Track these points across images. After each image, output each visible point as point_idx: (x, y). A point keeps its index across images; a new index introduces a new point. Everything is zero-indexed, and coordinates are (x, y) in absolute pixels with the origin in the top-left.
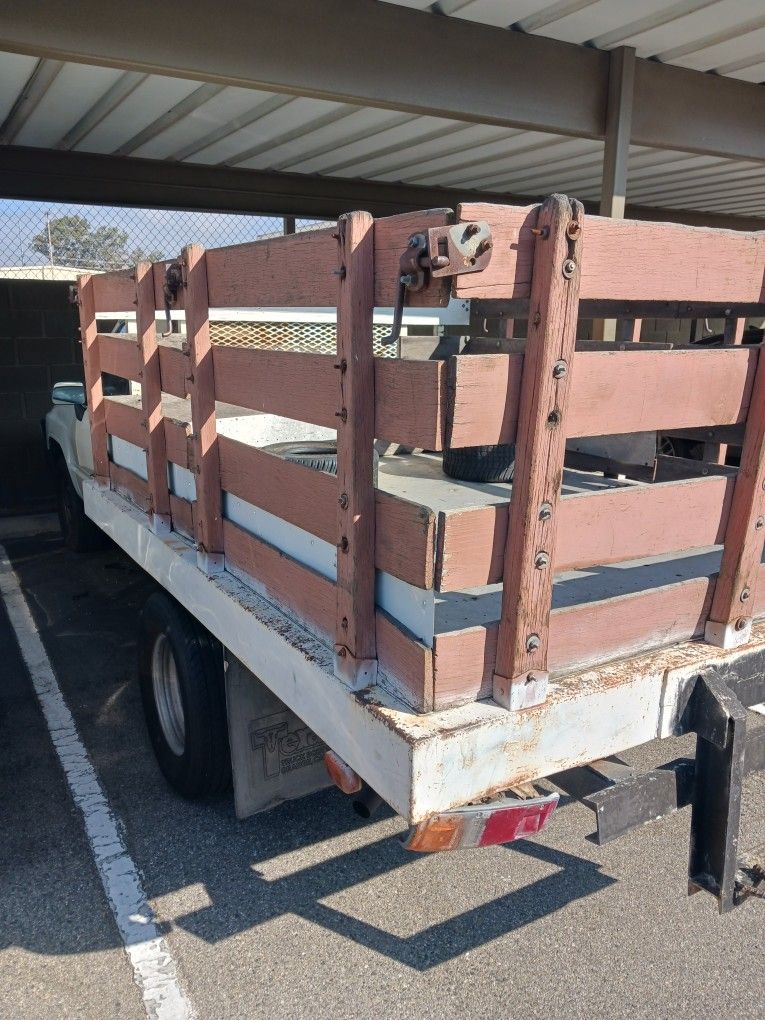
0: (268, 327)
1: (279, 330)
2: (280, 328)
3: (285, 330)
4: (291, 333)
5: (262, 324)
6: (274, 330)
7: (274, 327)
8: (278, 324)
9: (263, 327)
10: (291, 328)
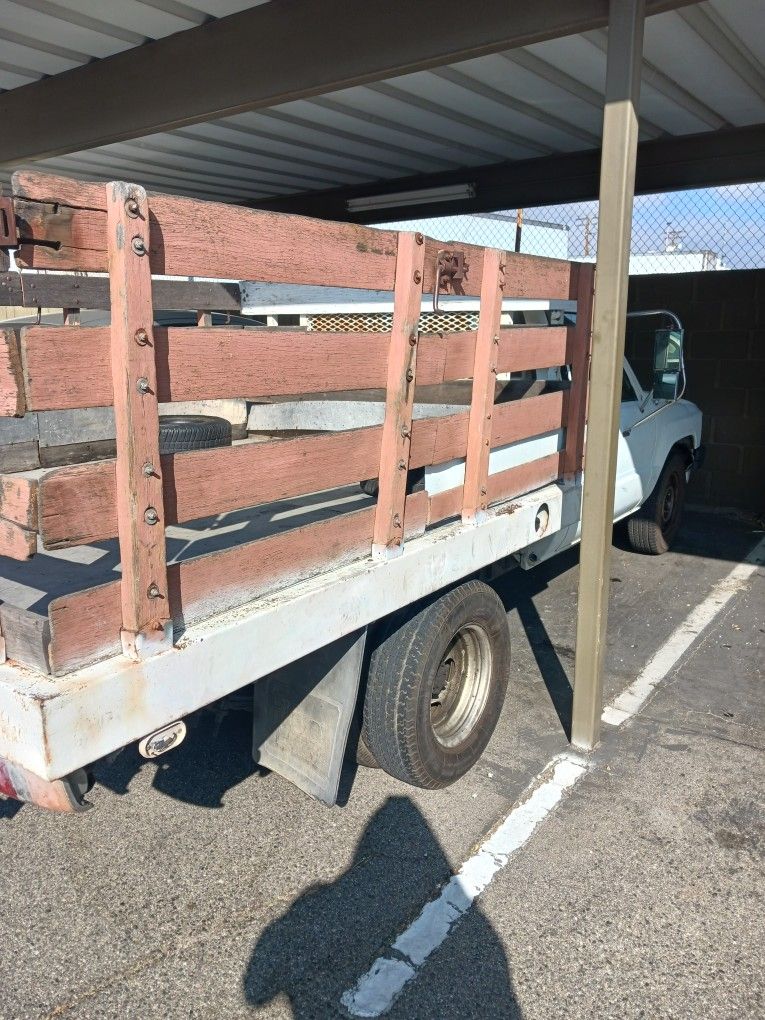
0: (365, 319)
1: (374, 321)
2: (375, 318)
3: (380, 321)
4: (384, 324)
5: (360, 315)
6: (370, 321)
7: (369, 319)
8: (372, 315)
9: (361, 319)
10: (385, 318)
